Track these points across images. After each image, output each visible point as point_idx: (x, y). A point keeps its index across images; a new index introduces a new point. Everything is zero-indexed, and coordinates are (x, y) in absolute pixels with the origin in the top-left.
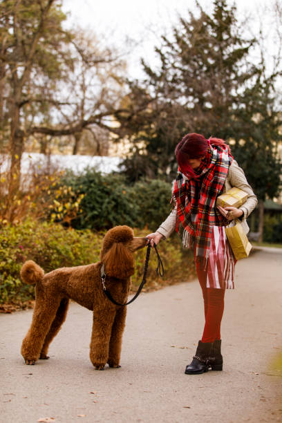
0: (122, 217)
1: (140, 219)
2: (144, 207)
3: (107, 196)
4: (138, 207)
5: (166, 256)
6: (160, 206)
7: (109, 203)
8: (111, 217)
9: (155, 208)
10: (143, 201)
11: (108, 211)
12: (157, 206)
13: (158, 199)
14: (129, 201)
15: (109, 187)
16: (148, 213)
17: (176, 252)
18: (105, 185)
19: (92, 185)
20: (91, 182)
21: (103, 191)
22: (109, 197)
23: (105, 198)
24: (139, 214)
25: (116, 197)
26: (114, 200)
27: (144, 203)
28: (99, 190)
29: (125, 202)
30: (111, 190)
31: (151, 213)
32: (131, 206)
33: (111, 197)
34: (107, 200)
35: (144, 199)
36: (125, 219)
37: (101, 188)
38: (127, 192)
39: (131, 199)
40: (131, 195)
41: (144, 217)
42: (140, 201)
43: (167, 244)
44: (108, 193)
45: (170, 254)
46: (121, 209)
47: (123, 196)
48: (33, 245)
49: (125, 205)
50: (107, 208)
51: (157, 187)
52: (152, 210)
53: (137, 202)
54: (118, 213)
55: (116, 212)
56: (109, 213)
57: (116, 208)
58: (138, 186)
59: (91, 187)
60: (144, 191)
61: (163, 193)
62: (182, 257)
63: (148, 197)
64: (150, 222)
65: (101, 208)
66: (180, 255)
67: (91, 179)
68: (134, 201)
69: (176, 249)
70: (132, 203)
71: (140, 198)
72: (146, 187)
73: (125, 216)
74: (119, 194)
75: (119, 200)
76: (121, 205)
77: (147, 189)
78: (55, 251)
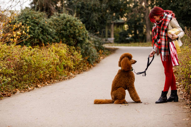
0: (46, 37)
1: (56, 37)
2: (58, 30)
3: (37, 25)
4: (55, 30)
5: (74, 58)
6: (67, 29)
7: (38, 29)
8: (40, 37)
9: (65, 30)
10: (57, 27)
11: (38, 34)
12: (66, 29)
13: (66, 25)
14: (49, 27)
15: (37, 20)
16: (60, 33)
17: (78, 55)
18: (35, 19)
19: (28, 19)
20: (27, 18)
21: (34, 22)
22: (38, 26)
23: (36, 27)
24: (56, 35)
25: (42, 26)
26: (41, 27)
27: (58, 28)
28: (32, 22)
29: (47, 28)
30: (39, 22)
31: (62, 33)
32: (51, 30)
33: (39, 26)
34: (37, 28)
35: (58, 26)
36: (48, 38)
37: (33, 21)
38: (48, 22)
39: (50, 26)
40: (50, 24)
41: (59, 36)
42: (55, 27)
43: (73, 51)
44: (37, 24)
45: (76, 56)
46: (46, 32)
47: (46, 25)
48: (15, 59)
49: (47, 30)
50: (37, 32)
51: (64, 18)
52: (63, 32)
53: (54, 28)
54: (44, 35)
55: (43, 34)
56: (39, 35)
57: (42, 32)
58: (53, 18)
59: (27, 21)
60: (57, 21)
61: (69, 21)
62: (82, 57)
63: (60, 24)
64: (62, 39)
65: (34, 33)
66: (81, 56)
67: (27, 16)
68: (52, 27)
69: (79, 53)
70: (51, 28)
71: (55, 25)
72: (57, 18)
73: (48, 36)
74: (43, 24)
75: (44, 27)
76: (45, 30)
77: (59, 19)
78: (25, 61)
